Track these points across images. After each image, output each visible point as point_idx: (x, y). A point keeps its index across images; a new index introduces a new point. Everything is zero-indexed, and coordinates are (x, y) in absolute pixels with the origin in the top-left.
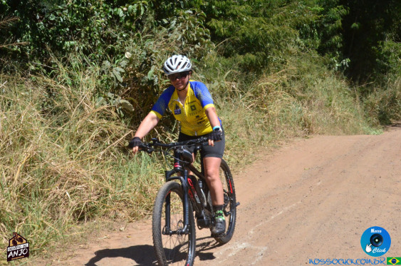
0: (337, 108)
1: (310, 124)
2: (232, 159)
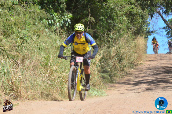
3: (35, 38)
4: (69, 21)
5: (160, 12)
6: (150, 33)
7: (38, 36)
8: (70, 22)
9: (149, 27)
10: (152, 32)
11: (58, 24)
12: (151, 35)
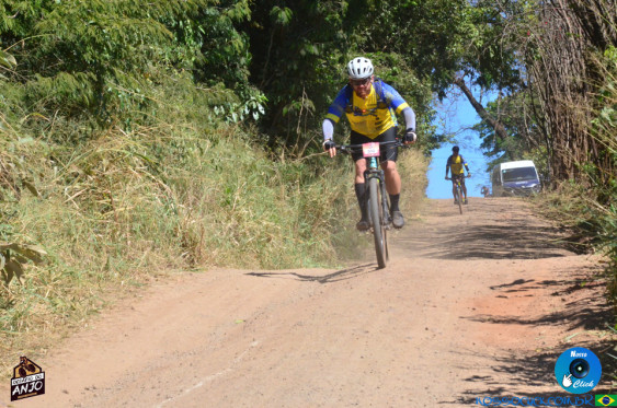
0: (244, 211)
1: (194, 244)
2: (60, 304)
3: (207, 144)
4: (260, 108)
5: (463, 81)
6: (436, 141)
7: (215, 142)
8: (263, 112)
9: (434, 123)
10: (441, 138)
11: (234, 116)
12: (437, 147)
